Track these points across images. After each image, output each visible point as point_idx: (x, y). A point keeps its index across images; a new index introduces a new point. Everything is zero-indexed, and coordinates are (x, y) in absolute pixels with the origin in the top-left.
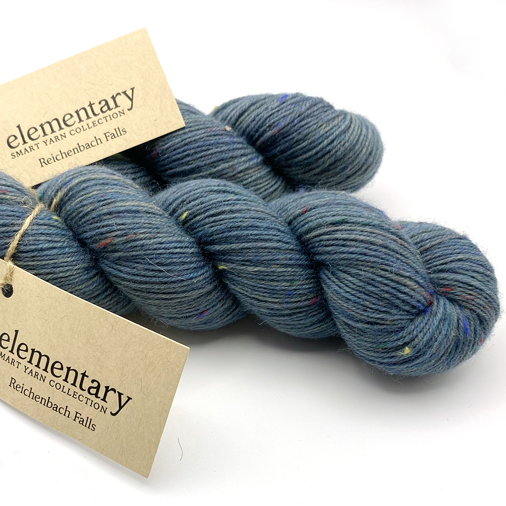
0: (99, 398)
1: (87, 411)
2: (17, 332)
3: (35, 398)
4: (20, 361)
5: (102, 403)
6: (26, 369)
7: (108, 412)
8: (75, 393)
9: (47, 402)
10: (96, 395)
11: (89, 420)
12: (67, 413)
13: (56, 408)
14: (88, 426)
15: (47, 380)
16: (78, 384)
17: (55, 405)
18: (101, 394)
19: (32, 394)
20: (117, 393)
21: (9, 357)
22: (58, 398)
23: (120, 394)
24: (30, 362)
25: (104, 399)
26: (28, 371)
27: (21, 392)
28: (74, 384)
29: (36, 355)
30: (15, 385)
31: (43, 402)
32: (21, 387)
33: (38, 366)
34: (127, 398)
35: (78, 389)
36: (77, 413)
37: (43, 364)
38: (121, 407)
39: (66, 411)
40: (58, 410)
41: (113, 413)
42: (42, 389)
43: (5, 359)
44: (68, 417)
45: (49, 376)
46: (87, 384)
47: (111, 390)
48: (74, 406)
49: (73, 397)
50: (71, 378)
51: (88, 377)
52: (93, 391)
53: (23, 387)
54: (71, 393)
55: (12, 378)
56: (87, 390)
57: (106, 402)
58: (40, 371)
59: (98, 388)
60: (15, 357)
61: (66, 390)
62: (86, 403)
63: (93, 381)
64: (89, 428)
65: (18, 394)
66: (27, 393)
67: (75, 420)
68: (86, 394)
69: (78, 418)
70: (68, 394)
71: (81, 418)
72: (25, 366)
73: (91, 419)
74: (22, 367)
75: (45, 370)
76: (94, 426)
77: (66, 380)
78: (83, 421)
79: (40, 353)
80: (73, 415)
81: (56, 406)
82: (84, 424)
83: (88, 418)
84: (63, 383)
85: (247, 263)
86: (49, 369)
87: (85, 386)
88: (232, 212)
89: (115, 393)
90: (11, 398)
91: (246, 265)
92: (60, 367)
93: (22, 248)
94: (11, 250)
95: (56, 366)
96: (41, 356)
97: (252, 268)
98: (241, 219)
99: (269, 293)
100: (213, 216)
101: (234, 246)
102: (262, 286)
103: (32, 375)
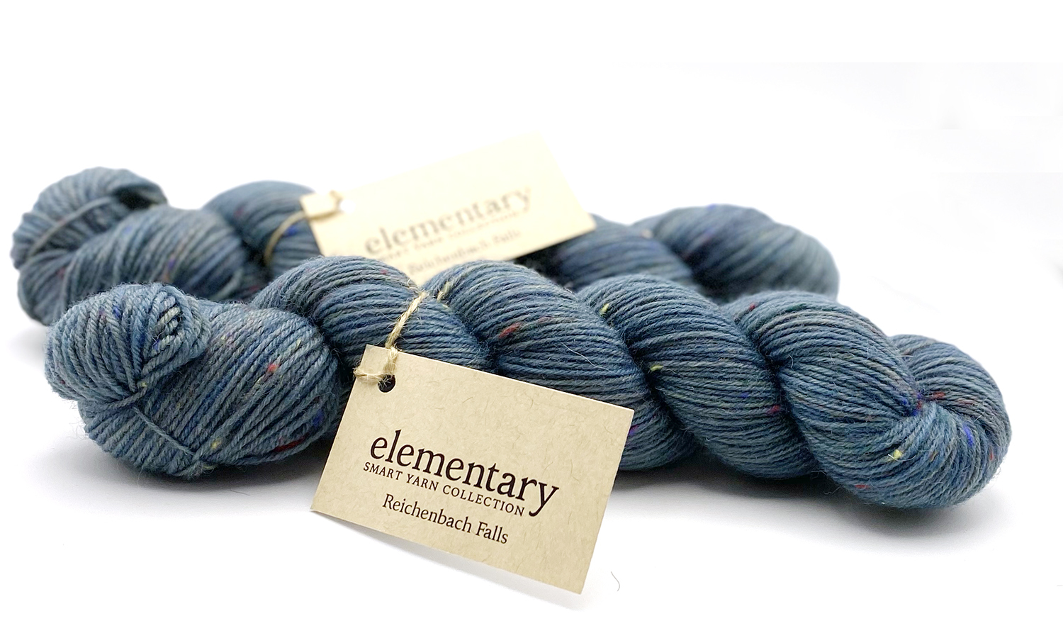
0: (514, 496)
1: (495, 518)
2: (398, 433)
3: (421, 514)
4: (401, 468)
5: (516, 502)
6: (409, 479)
7: (526, 513)
8: (480, 497)
9: (438, 517)
10: (510, 494)
11: (499, 529)
12: (468, 526)
13: (452, 523)
14: (496, 538)
15: (440, 488)
16: (483, 484)
17: (450, 518)
18: (516, 491)
19: (417, 510)
20: (538, 485)
21: (384, 468)
22: (455, 508)
23: (542, 486)
24: (416, 467)
25: (520, 497)
26: (412, 480)
27: (401, 511)
28: (478, 485)
29: (426, 457)
30: (392, 503)
31: (433, 518)
32: (401, 505)
33: (427, 470)
34: (552, 489)
35: (483, 491)
36: (481, 523)
37: (434, 468)
38: (543, 503)
39: (466, 523)
40: (454, 525)
41: (533, 512)
42: (431, 500)
43: (379, 472)
44: (469, 531)
45: (443, 480)
46: (497, 480)
47: (530, 482)
48: (477, 514)
49: (476, 502)
50: (474, 479)
51: (498, 471)
52: (505, 489)
53: (403, 504)
54: (474, 497)
55: (388, 495)
56: (496, 490)
57: (523, 500)
58: (431, 477)
59: (512, 484)
60: (394, 465)
61: (466, 495)
62: (495, 507)
63: (505, 476)
64: (498, 540)
65: (397, 515)
66: (410, 510)
67: (478, 534)
68: (495, 494)
69: (483, 530)
70: (469, 500)
71: (487, 530)
72: (409, 475)
73: (501, 528)
74: (404, 477)
75: (438, 474)
76: (505, 536)
77: (467, 482)
78: (490, 533)
79: (430, 453)
80: (475, 528)
81: (451, 520)
82: (492, 536)
83: (497, 527)
84: (462, 486)
85: (688, 357)
86: (443, 472)
87: (494, 485)
88: (664, 298)
89: (536, 485)
90: (385, 523)
91: (687, 360)
92: (459, 465)
93: (408, 332)
94: (395, 333)
95: (454, 465)
96: (432, 456)
97: (694, 362)
98: (678, 306)
99: (717, 395)
100: (641, 304)
101: (670, 336)
102: (709, 386)
103: (418, 485)
